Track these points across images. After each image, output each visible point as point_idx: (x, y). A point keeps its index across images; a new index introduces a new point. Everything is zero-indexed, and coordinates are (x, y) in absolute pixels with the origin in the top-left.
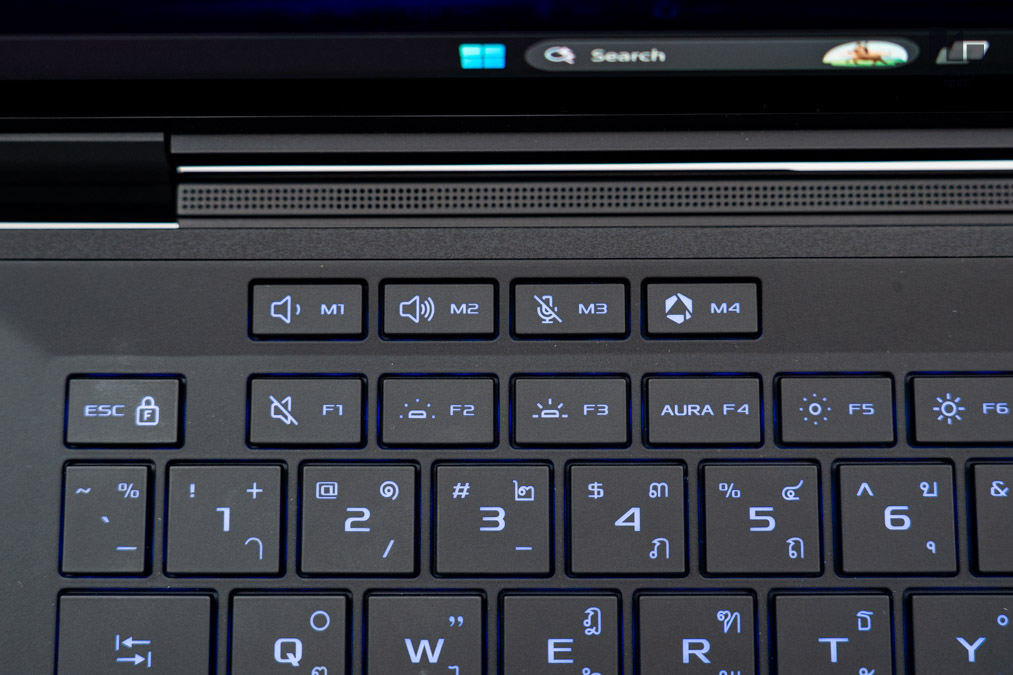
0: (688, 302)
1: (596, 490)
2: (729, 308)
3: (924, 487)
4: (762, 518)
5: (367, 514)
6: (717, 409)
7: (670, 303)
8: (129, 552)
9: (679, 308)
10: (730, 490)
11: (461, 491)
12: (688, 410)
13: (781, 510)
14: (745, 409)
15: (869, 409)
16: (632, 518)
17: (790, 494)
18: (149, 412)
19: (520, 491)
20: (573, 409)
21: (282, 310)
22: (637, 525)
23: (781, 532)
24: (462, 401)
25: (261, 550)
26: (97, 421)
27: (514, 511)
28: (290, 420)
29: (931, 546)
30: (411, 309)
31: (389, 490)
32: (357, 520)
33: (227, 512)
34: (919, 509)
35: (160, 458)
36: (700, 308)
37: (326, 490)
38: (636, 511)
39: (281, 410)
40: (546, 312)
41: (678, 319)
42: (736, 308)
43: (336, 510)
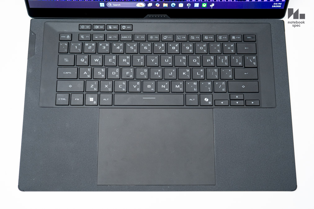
0: (125, 27)
1: (115, 45)
2: (129, 27)
3: (149, 45)
4: (132, 48)
5: (91, 47)
6: (128, 37)
7: (123, 27)
8: (66, 50)
9: (124, 27)
10: (129, 45)
11: (101, 45)
12: (124, 37)
13: (134, 47)
14: (130, 37)
15: (143, 37)
16: (118, 48)
17: (135, 45)
18: (68, 37)
19: (107, 45)
20: (112, 37)
21: (82, 27)
22: (119, 48)
23: (134, 49)
24: (101, 36)
25: (80, 50)
26: (63, 38)
27: (106, 47)
28: (83, 38)
29: (149, 51)
30: (96, 27)
31: (93, 45)
32: (90, 48)
33: (76, 47)
34: (148, 47)
35: (69, 42)
36: (126, 27)
37: (87, 45)
38: (119, 47)
39: (82, 37)
40: (110, 28)
41: (124, 28)
42: (130, 27)
43: (88, 46)
